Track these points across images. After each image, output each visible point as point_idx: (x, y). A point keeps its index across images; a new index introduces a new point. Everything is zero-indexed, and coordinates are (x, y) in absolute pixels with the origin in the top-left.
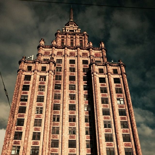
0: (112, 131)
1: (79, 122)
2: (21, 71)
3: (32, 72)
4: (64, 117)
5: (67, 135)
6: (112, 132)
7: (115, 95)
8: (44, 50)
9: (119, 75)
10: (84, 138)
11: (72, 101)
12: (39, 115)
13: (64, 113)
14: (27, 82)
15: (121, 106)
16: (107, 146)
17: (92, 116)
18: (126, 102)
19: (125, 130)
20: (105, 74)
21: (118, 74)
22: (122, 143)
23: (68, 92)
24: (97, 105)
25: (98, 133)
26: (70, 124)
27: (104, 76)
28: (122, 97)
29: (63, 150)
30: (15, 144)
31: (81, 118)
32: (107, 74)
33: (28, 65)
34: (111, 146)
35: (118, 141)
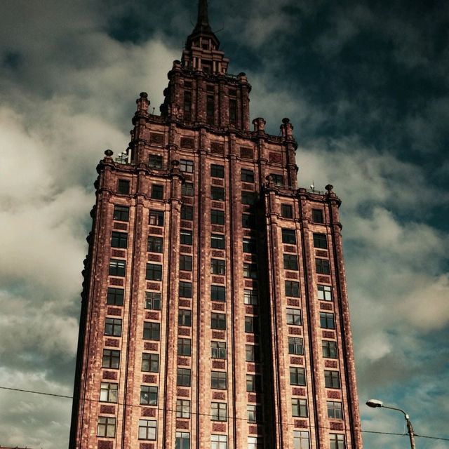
0: (304, 361)
1: (233, 332)
2: (106, 195)
3: (130, 198)
4: (202, 316)
5: (207, 359)
6: (304, 364)
7: (315, 278)
8: (150, 129)
9: (326, 226)
10: (244, 369)
11: (218, 278)
12: (152, 313)
13: (202, 307)
14: (120, 224)
15: (326, 304)
16: (293, 394)
17: (260, 319)
18: (336, 296)
19: (331, 362)
20: (295, 221)
21: (323, 223)
22: (324, 391)
23: (209, 254)
24: (277, 300)
25: (278, 364)
26: (214, 333)
27: (292, 226)
28: (329, 283)
29: (201, 395)
30: (106, 378)
31: (238, 322)
32: (300, 221)
33: (120, 177)
34: (302, 395)
35: (316, 386)
